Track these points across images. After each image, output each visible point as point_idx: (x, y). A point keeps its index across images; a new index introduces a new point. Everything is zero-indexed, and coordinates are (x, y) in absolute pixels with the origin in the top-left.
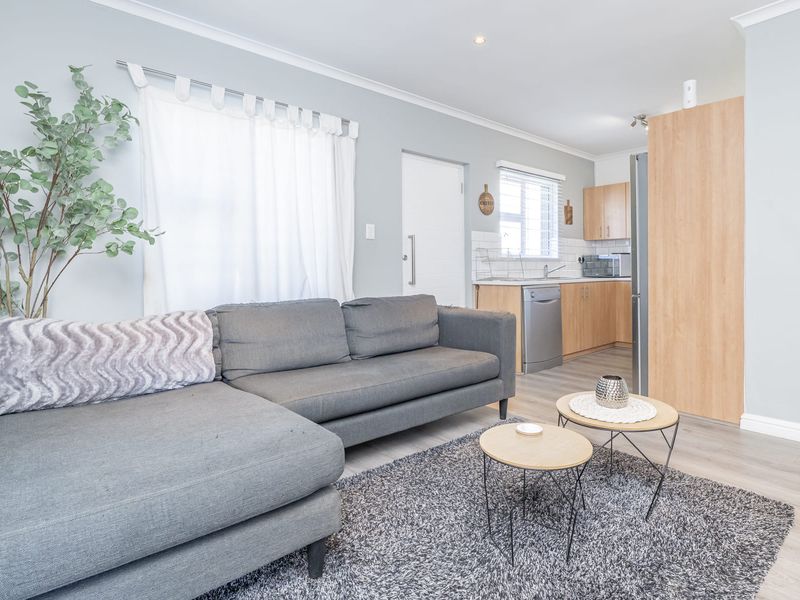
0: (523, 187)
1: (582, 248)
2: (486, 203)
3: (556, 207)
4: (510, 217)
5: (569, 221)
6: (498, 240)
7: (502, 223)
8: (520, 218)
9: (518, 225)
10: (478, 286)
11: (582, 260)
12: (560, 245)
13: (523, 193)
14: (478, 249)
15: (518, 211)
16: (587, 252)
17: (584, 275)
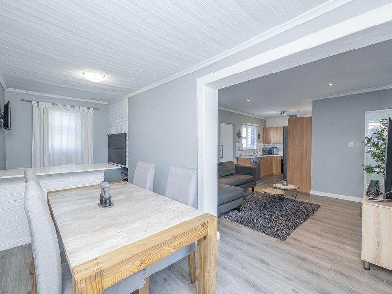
0: (247, 129)
1: (262, 145)
2: (239, 135)
3: (256, 134)
4: (245, 138)
5: (259, 138)
6: (242, 145)
7: (243, 140)
8: (246, 138)
9: (246, 140)
10: (237, 158)
11: (262, 149)
12: (257, 146)
13: (247, 130)
14: (238, 148)
15: (246, 136)
16: (264, 147)
17: (263, 154)
